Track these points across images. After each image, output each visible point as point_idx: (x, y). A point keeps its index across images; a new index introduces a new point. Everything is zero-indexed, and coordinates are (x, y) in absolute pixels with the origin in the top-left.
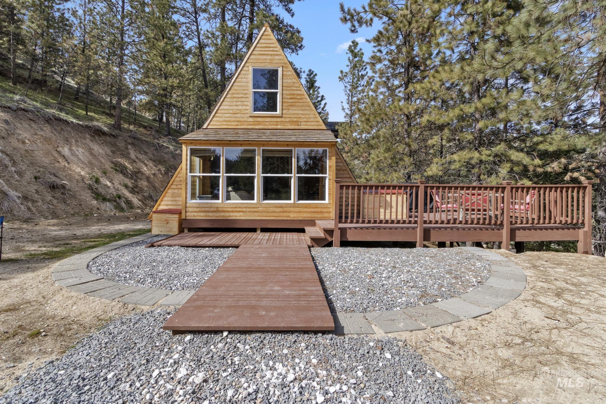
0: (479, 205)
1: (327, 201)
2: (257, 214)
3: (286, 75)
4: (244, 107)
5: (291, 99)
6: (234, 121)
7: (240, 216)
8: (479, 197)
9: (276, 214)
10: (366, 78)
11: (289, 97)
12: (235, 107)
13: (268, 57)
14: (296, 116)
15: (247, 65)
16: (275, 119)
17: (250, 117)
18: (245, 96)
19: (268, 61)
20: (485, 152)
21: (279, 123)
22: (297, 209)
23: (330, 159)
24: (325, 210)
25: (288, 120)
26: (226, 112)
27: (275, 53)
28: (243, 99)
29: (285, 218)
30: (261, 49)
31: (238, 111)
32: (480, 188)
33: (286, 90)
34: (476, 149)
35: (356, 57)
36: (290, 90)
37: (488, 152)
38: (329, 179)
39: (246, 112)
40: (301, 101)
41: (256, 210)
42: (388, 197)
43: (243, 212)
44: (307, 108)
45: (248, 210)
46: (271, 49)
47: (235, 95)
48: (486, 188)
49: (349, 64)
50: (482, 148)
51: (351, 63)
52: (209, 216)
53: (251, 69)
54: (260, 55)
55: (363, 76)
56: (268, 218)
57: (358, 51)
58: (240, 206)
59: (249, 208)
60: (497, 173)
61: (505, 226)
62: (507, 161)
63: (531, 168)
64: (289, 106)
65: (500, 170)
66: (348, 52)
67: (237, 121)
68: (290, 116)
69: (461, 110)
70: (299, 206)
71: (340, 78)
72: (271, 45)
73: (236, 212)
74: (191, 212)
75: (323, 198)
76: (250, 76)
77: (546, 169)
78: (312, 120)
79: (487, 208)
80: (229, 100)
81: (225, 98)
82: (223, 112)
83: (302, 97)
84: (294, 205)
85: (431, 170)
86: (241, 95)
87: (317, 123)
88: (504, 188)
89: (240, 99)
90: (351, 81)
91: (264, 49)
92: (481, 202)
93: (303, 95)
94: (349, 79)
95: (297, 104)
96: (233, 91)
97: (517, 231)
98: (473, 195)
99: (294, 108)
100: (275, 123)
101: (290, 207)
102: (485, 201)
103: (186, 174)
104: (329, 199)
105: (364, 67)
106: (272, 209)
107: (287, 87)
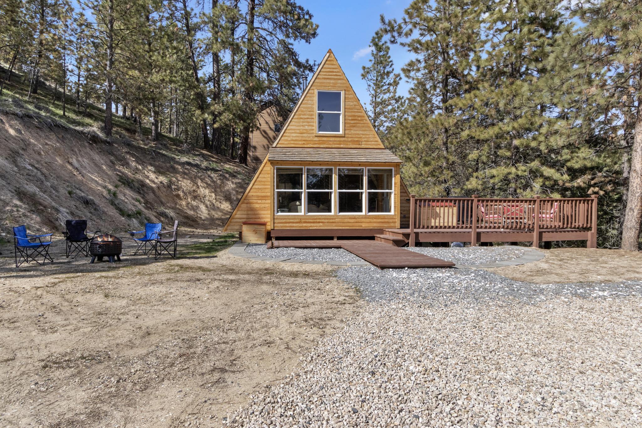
0: (517, 214)
1: (392, 213)
2: (334, 224)
3: (348, 98)
4: (310, 128)
5: (352, 120)
6: (301, 140)
7: (320, 226)
8: (517, 208)
9: (350, 224)
10: (392, 75)
11: (350, 118)
12: (302, 127)
13: (332, 81)
14: (357, 136)
15: (312, 88)
16: (338, 139)
17: (316, 136)
18: (310, 117)
19: (331, 85)
20: (522, 167)
21: (342, 143)
22: (368, 220)
23: (395, 177)
24: (391, 221)
25: (350, 139)
26: (293, 131)
27: (338, 77)
28: (309, 120)
29: (357, 228)
30: (325, 73)
31: (305, 131)
32: (518, 201)
33: (348, 112)
34: (513, 165)
35: (381, 52)
36: (352, 112)
37: (523, 168)
38: (395, 194)
39: (312, 132)
40: (362, 122)
41: (333, 221)
42: (438, 210)
43: (322, 222)
44: (367, 129)
45: (327, 221)
46: (335, 74)
47: (302, 116)
48: (522, 201)
49: (372, 58)
50: (518, 164)
51: (375, 58)
52: (293, 227)
53: (316, 92)
54: (325, 79)
55: (388, 73)
56: (343, 228)
57: (383, 44)
58: (320, 217)
59: (327, 219)
60: (531, 188)
61: (535, 230)
62: (540, 176)
63: (561, 183)
64: (351, 126)
65: (534, 184)
66: (371, 44)
67: (304, 141)
68: (352, 136)
69: (500, 129)
70: (370, 217)
71: (363, 75)
72: (334, 70)
73: (316, 222)
74: (278, 223)
75: (389, 211)
76: (316, 99)
77: (573, 184)
78: (372, 139)
79: (522, 216)
80: (296, 120)
81: (292, 119)
82: (291, 131)
83: (363, 118)
84: (365, 217)
85: (471, 184)
86: (307, 116)
87: (376, 143)
88: (535, 201)
89: (306, 120)
90: (375, 78)
91: (328, 74)
92: (518, 212)
93: (364, 117)
94: (373, 75)
95: (358, 125)
96: (300, 112)
97: (543, 233)
98: (513, 206)
99: (355, 129)
100: (338, 142)
101: (362, 218)
102: (521, 211)
103: (274, 190)
104: (395, 211)
105: (390, 64)
106: (346, 220)
107: (349, 109)
